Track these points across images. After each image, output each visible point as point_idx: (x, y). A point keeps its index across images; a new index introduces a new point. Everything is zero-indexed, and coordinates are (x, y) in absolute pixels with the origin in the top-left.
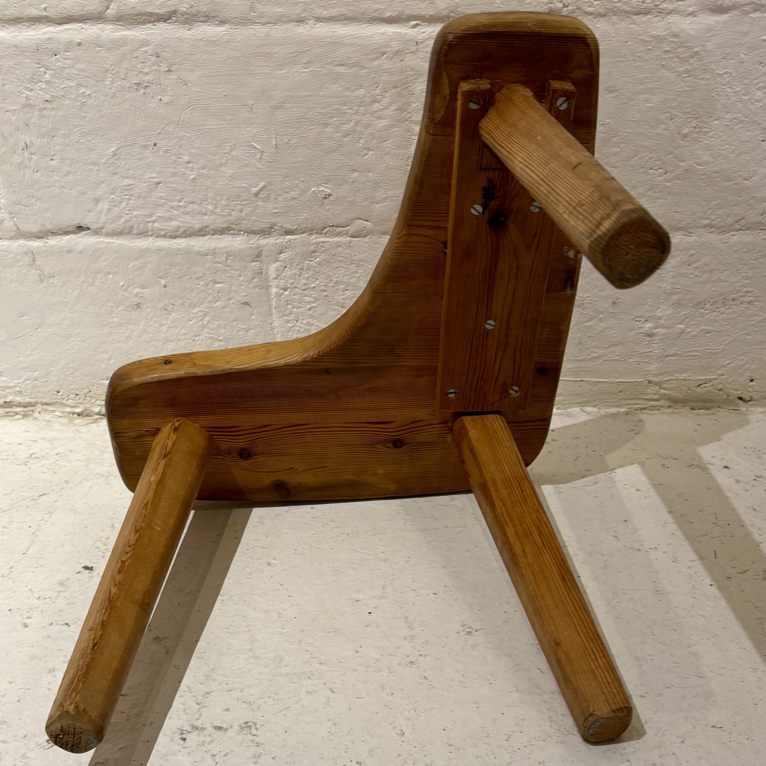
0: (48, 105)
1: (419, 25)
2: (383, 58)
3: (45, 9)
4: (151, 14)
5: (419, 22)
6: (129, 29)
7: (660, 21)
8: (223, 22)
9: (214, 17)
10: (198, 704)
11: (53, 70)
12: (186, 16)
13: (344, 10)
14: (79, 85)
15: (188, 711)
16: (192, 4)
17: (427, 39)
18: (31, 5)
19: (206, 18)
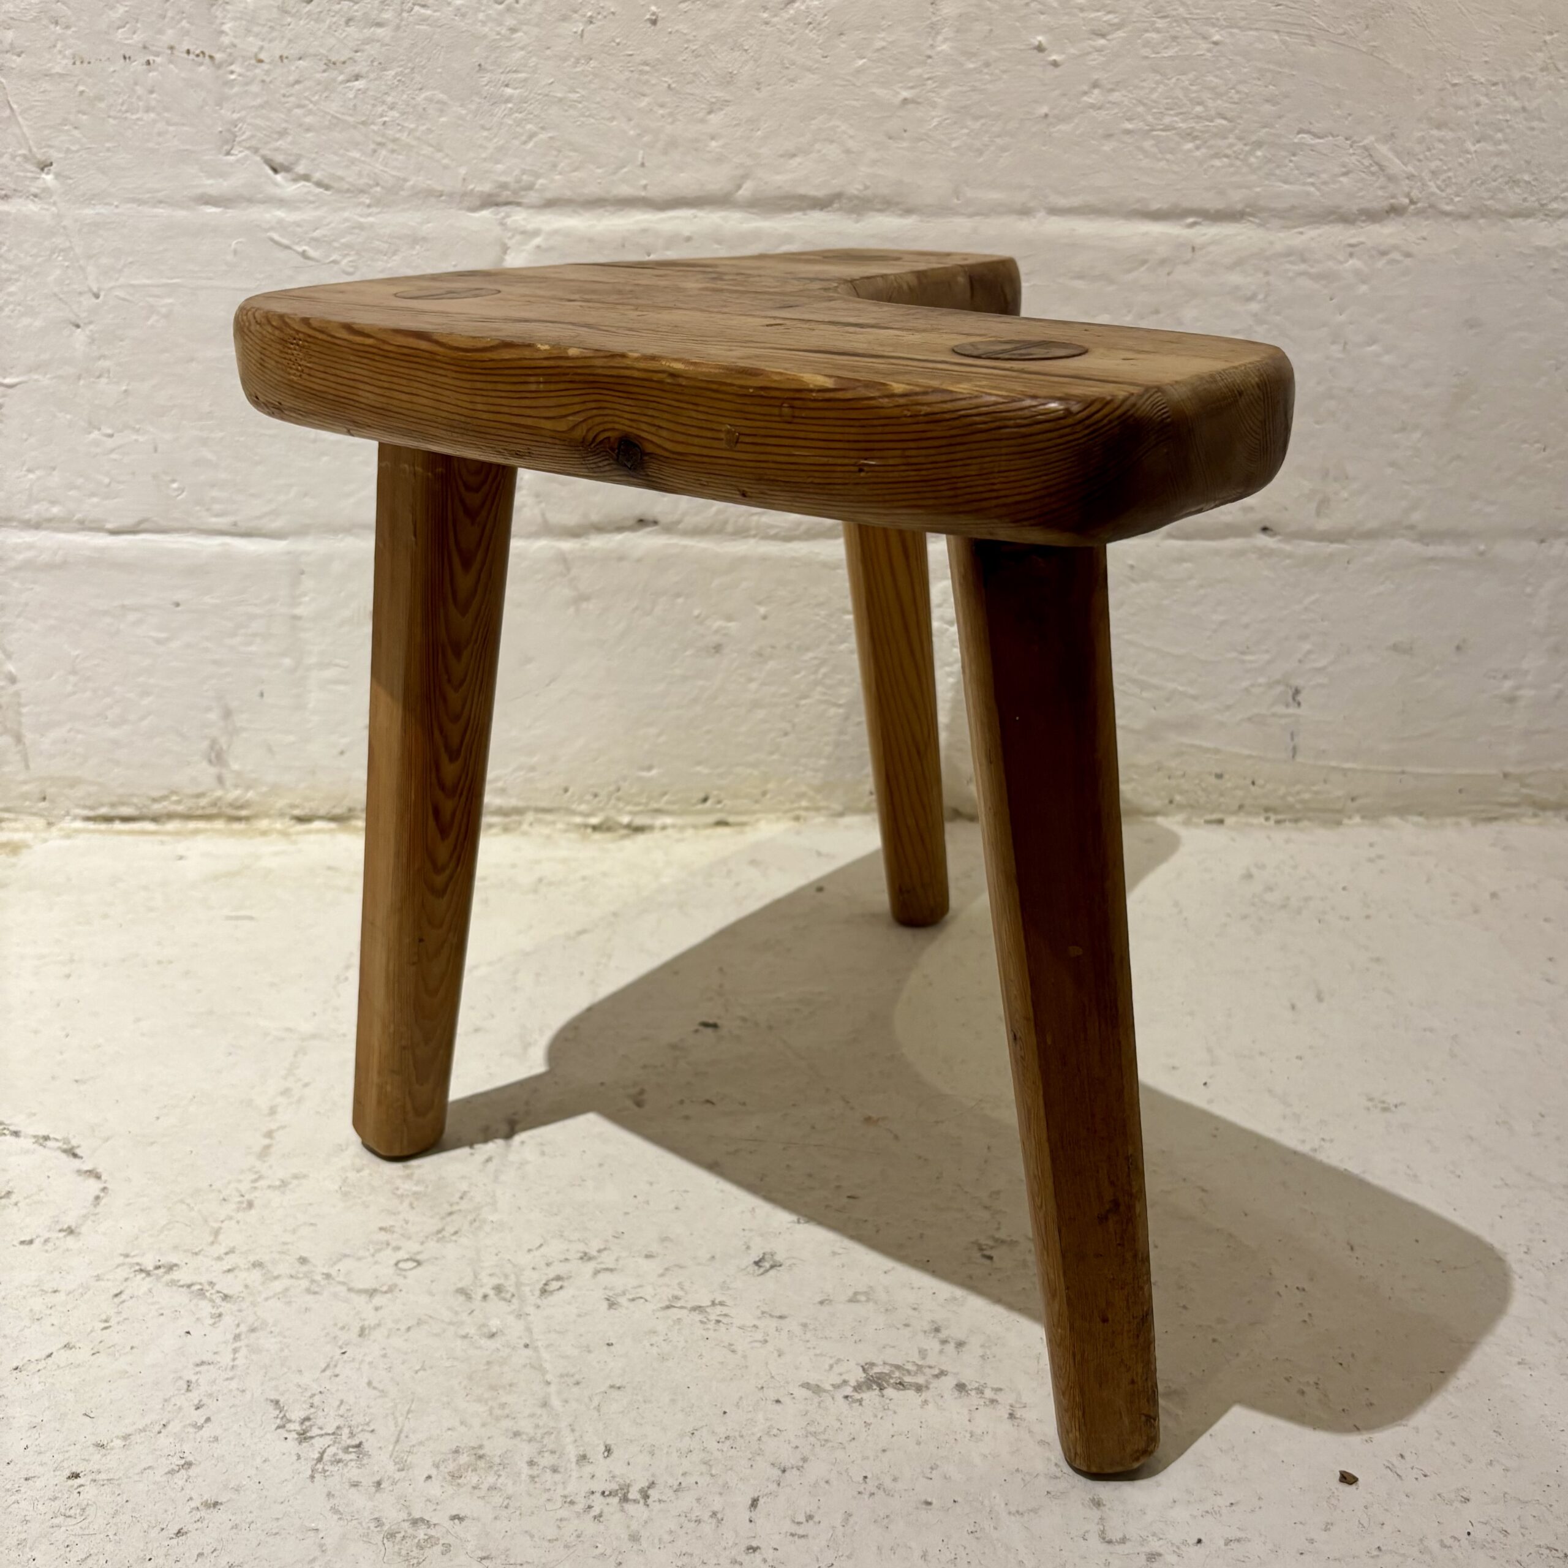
1: (1199, 223)
2: (1143, 269)
3: (645, 187)
4: (802, 198)
5: (1199, 220)
6: (765, 219)
8: (909, 211)
9: (897, 204)
12: (856, 202)
13: (1090, 199)
16: (868, 183)
17: (1209, 244)
18: (623, 180)
19: (886, 205)
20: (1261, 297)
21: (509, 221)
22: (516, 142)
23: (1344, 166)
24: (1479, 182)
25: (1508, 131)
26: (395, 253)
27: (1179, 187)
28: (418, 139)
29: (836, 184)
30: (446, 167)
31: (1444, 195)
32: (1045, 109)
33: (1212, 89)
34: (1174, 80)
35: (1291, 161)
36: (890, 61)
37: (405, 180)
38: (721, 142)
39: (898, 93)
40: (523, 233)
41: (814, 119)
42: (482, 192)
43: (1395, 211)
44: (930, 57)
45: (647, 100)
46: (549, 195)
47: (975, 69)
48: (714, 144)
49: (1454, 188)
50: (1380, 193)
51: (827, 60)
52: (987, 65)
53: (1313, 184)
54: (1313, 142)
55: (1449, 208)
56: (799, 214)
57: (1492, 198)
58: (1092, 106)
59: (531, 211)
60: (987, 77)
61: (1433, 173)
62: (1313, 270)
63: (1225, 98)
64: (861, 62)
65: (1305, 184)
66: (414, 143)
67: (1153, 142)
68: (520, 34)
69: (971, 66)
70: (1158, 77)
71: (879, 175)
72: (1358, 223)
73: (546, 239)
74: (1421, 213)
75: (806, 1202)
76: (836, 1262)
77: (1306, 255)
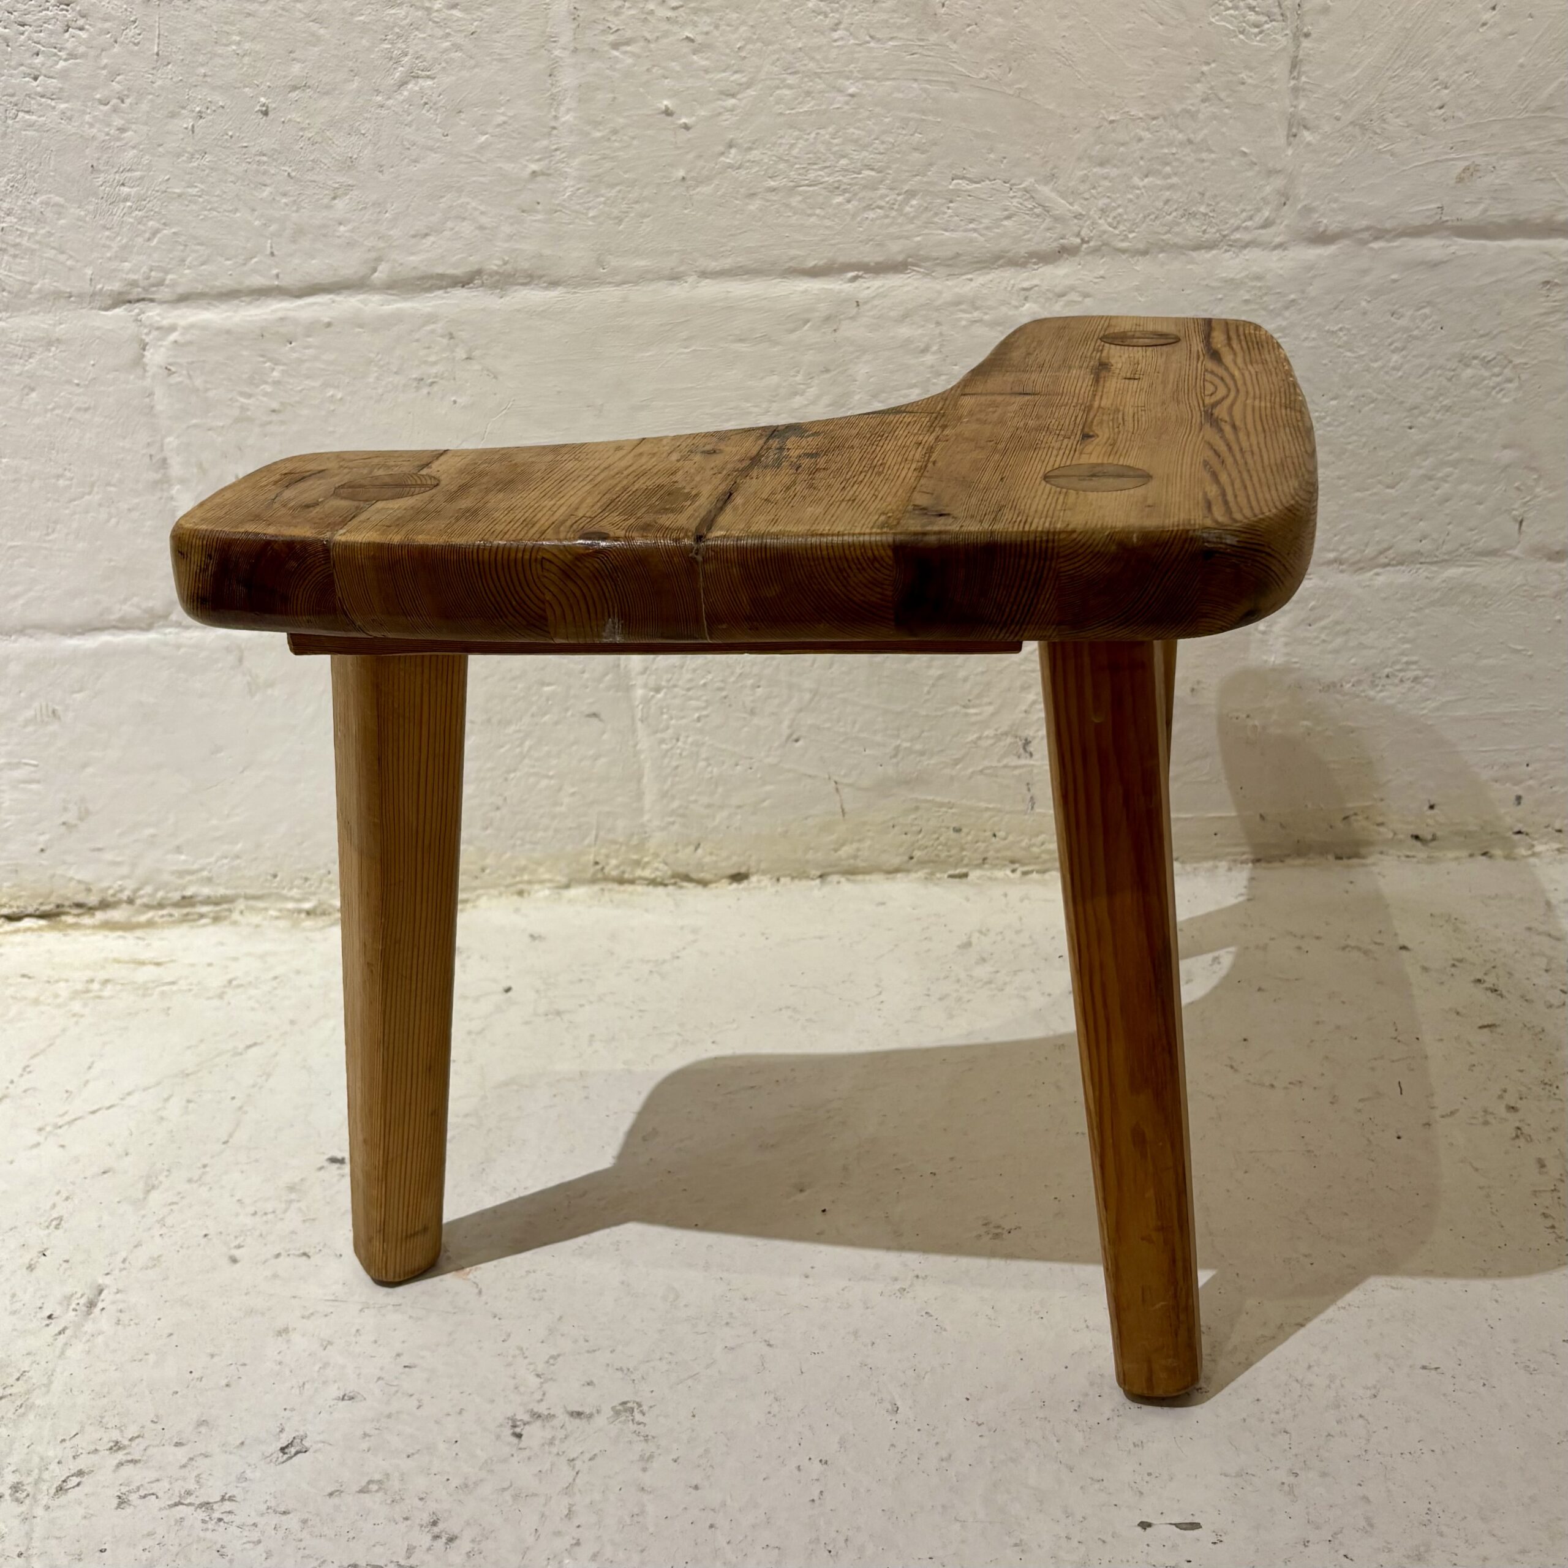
0: (274, 417)
1: (861, 277)
2: (805, 328)
3: (277, 276)
4: (441, 276)
5: (860, 273)
6: (405, 300)
7: (1232, 258)
8: (554, 284)
9: (541, 277)
10: (538, 1376)
11: (284, 364)
12: (497, 277)
13: (742, 260)
14: (326, 385)
15: (522, 1389)
16: (507, 258)
17: (874, 298)
18: (254, 271)
19: (528, 280)
20: (935, 348)
21: (143, 317)
22: (140, 240)
23: (1006, 210)
24: (1152, 217)
25: (1175, 164)
26: (30, 357)
27: (833, 242)
28: (39, 242)
29: (473, 262)
30: (71, 269)
31: (1117, 232)
32: (681, 173)
33: (856, 141)
34: (813, 135)
35: (949, 208)
36: (514, 135)
37: (32, 284)
38: (349, 227)
39: (526, 166)
40: (158, 328)
41: (442, 197)
42: (112, 290)
43: (1064, 252)
44: (554, 128)
45: (268, 189)
46: (180, 290)
47: (603, 137)
48: (342, 228)
49: (1128, 224)
50: (1048, 234)
51: (449, 138)
52: (615, 132)
53: (975, 230)
54: (969, 187)
55: (1125, 245)
56: (440, 292)
57: (1168, 232)
58: (730, 166)
59: (165, 306)
60: (617, 144)
61: (1102, 210)
62: (986, 317)
63: (870, 149)
64: (483, 138)
65: (966, 231)
66: (36, 247)
67: (800, 198)
68: (130, 133)
69: (598, 134)
70: (796, 133)
71: (516, 250)
72: (1030, 265)
73: (182, 334)
74: (1096, 250)
75: (359, 1375)
76: (365, 1445)
77: (979, 303)
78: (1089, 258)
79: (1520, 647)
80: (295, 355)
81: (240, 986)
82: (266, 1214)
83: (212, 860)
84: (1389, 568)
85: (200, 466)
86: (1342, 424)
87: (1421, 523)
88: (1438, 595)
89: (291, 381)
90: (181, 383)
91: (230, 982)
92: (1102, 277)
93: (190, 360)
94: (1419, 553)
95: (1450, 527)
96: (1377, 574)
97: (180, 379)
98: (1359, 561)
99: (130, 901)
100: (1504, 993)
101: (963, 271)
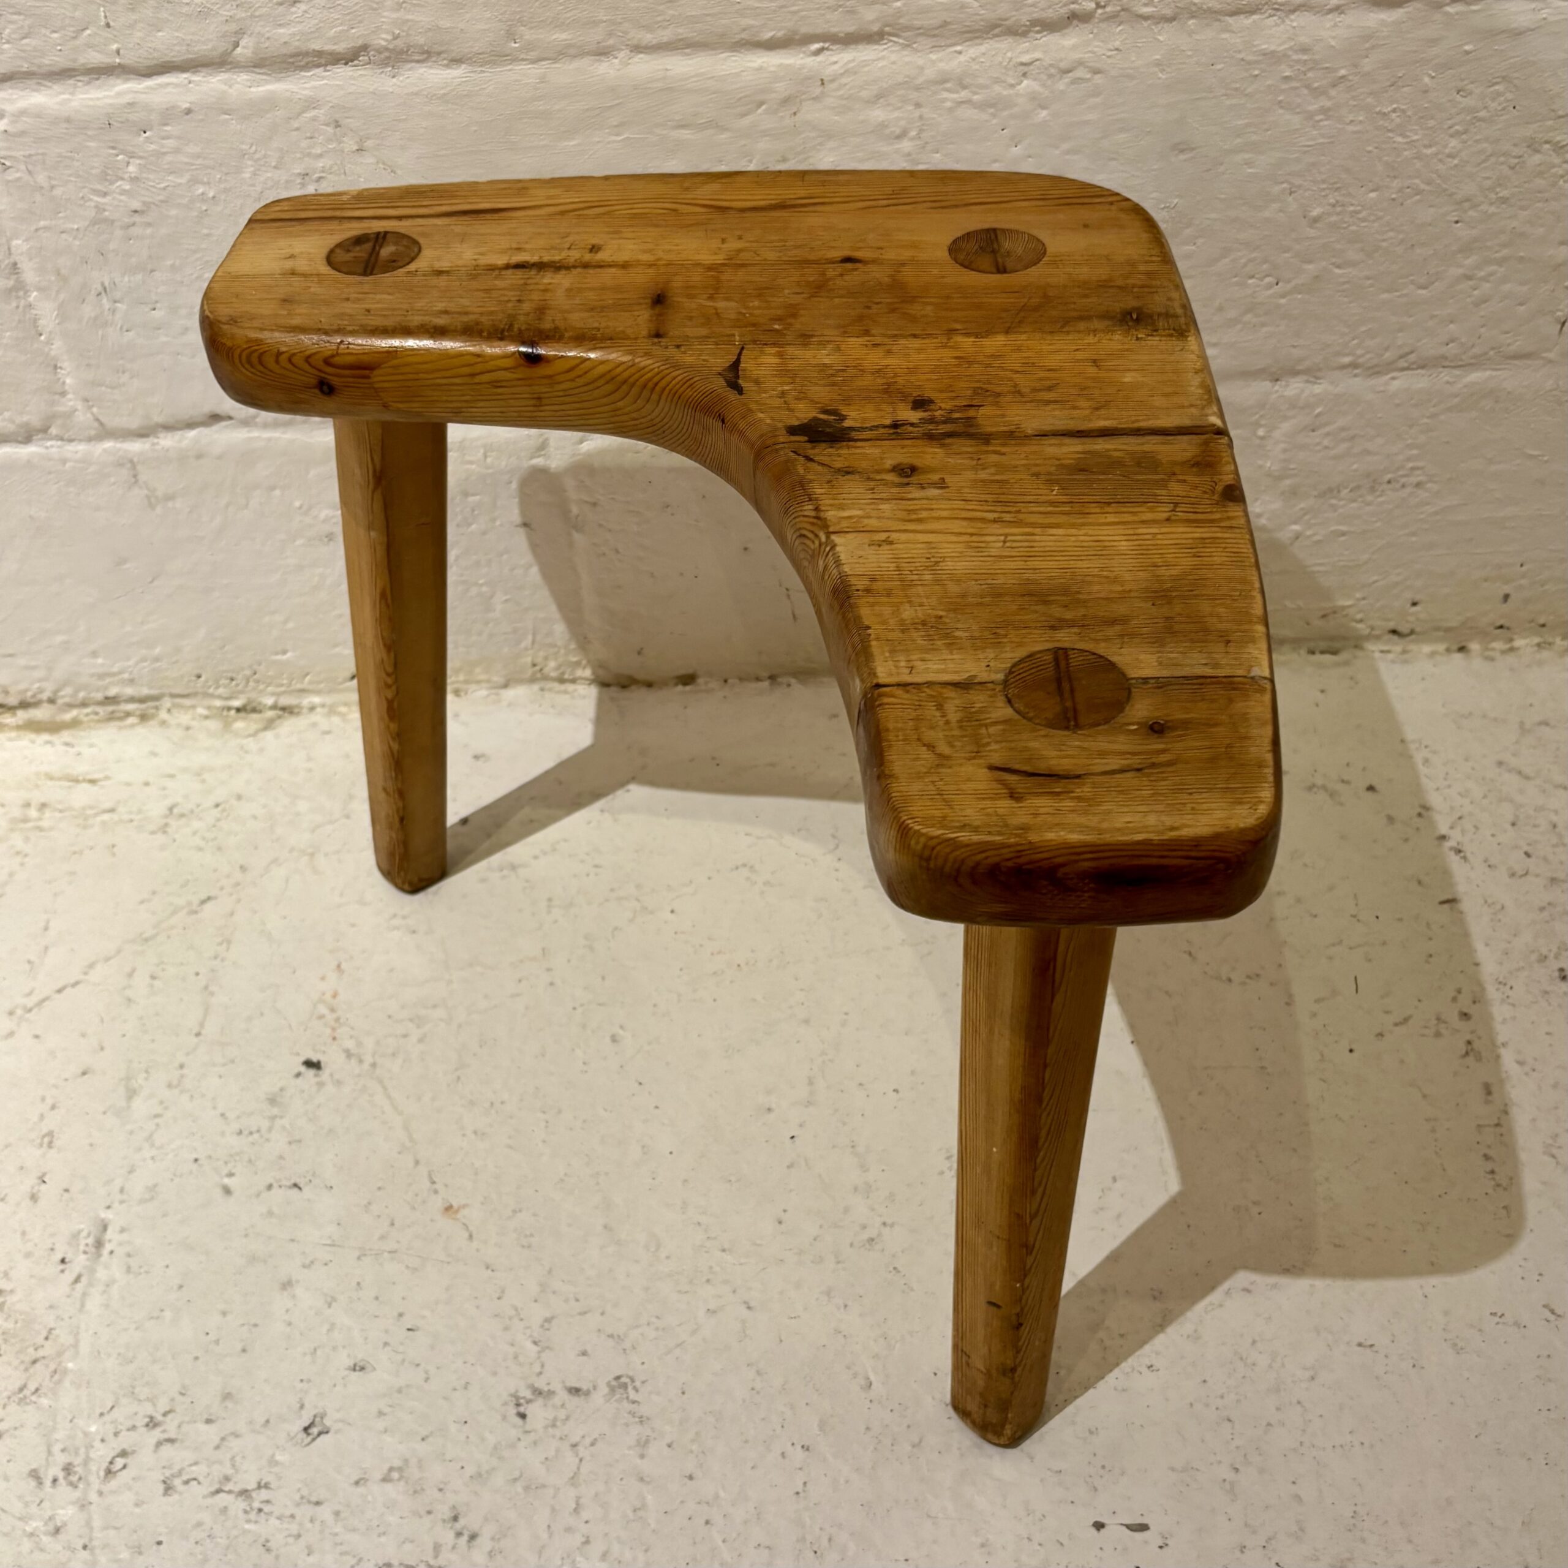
0: (137, 218)
1: (827, 49)
2: (760, 111)
3: (118, 52)
4: (319, 54)
5: (826, 45)
6: (279, 80)
7: (1277, 25)
8: (457, 61)
9: (439, 54)
11: (141, 158)
12: (387, 54)
13: (683, 32)
14: (195, 181)
16: (397, 32)
17: (842, 74)
18: (89, 46)
19: (425, 56)
20: (913, 133)
29: (357, 35)
43: (1078, 18)
56: (319, 71)
62: (977, 98)
71: (408, 21)
72: (1032, 34)
73: (13, 122)
74: (1112, 17)
75: (366, 1339)
76: (380, 1424)
77: (967, 81)
78: (1103, 25)
79: (1536, 453)
80: (153, 147)
81: (182, 815)
82: (251, 1133)
83: (131, 663)
84: (1405, 372)
85: (58, 273)
86: (1379, 218)
87: (1452, 326)
88: (1456, 400)
89: (151, 176)
90: (18, 179)
91: (171, 809)
92: (1117, 49)
93: (27, 153)
94: (1445, 358)
95: (1483, 330)
96: (1393, 378)
97: (18, 175)
98: (1376, 366)
99: (51, 701)
100: (1468, 855)
101: (949, 42)
